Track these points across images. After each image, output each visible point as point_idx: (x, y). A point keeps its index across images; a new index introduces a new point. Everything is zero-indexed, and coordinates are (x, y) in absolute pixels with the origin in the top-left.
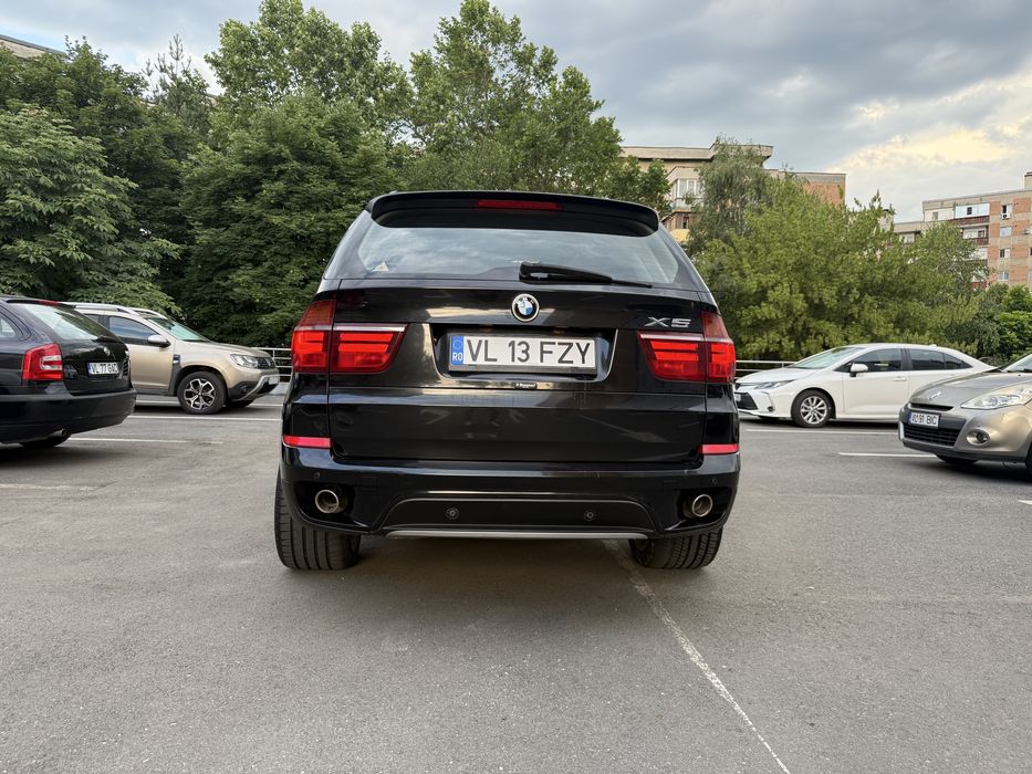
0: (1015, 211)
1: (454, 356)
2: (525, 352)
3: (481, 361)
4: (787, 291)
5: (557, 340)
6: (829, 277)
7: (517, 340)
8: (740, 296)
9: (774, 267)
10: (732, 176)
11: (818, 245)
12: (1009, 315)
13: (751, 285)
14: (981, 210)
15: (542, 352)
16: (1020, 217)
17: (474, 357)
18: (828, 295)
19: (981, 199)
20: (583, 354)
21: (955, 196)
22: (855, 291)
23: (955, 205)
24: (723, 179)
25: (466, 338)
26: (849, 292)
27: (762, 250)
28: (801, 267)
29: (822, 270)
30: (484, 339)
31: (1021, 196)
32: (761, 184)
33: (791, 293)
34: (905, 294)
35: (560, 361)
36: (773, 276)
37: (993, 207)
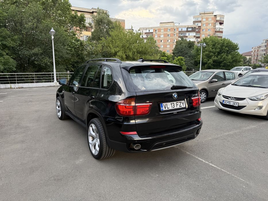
0: (158, 32)
1: (161, 109)
2: (174, 105)
3: (166, 109)
4: (121, 53)
5: (179, 102)
6: (130, 49)
7: (172, 103)
8: (110, 54)
9: (117, 47)
10: (102, 20)
11: (127, 41)
12: (163, 58)
13: (113, 51)
14: (151, 31)
15: (177, 105)
16: (159, 33)
17: (165, 108)
18: (131, 54)
19: (151, 28)
20: (183, 104)
21: (146, 27)
22: (136, 53)
23: (146, 29)
24: (100, 20)
25: (163, 104)
26: (134, 54)
27: (114, 42)
28: (123, 46)
29: (128, 48)
30: (166, 103)
31: (159, 28)
32: (109, 22)
33: (122, 53)
34: (145, 54)
35: (180, 106)
36: (117, 49)
37: (154, 30)
